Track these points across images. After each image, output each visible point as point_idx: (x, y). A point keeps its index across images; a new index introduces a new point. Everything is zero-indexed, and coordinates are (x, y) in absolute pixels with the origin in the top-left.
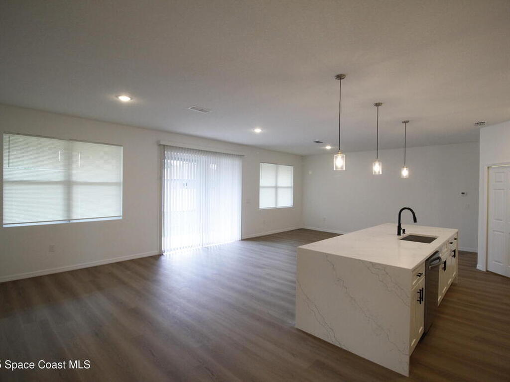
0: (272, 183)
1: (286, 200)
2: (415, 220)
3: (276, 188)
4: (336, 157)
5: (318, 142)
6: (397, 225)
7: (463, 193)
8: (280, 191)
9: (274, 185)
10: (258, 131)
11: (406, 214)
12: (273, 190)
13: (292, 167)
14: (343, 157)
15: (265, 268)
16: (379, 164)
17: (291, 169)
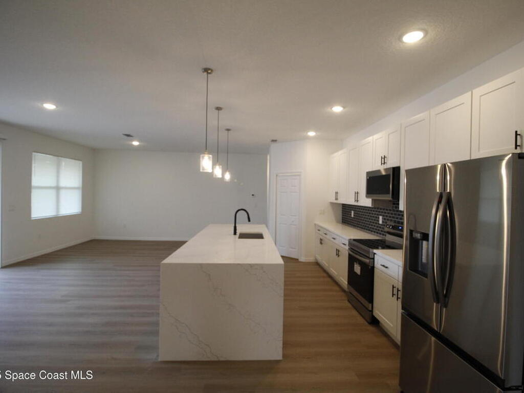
0: (51, 182)
1: (71, 205)
2: (249, 221)
3: (58, 188)
4: (203, 157)
5: (128, 136)
6: (234, 225)
7: (253, 195)
8: (63, 193)
9: (53, 184)
10: (50, 106)
11: (242, 215)
12: (53, 192)
13: (81, 162)
14: (209, 158)
15: (69, 301)
16: (220, 167)
17: (79, 164)
